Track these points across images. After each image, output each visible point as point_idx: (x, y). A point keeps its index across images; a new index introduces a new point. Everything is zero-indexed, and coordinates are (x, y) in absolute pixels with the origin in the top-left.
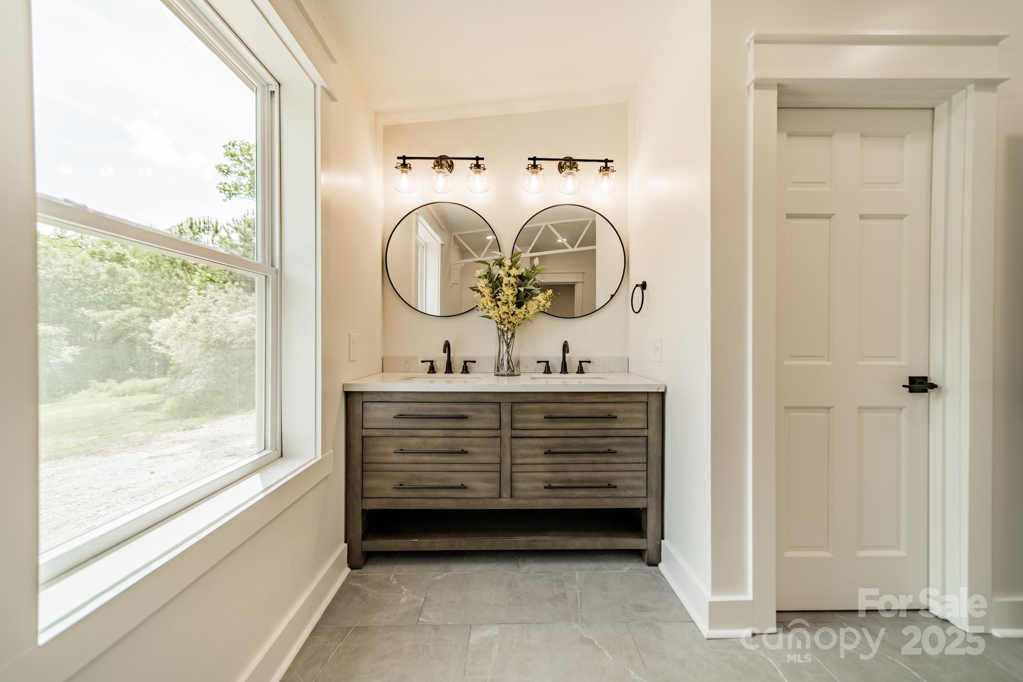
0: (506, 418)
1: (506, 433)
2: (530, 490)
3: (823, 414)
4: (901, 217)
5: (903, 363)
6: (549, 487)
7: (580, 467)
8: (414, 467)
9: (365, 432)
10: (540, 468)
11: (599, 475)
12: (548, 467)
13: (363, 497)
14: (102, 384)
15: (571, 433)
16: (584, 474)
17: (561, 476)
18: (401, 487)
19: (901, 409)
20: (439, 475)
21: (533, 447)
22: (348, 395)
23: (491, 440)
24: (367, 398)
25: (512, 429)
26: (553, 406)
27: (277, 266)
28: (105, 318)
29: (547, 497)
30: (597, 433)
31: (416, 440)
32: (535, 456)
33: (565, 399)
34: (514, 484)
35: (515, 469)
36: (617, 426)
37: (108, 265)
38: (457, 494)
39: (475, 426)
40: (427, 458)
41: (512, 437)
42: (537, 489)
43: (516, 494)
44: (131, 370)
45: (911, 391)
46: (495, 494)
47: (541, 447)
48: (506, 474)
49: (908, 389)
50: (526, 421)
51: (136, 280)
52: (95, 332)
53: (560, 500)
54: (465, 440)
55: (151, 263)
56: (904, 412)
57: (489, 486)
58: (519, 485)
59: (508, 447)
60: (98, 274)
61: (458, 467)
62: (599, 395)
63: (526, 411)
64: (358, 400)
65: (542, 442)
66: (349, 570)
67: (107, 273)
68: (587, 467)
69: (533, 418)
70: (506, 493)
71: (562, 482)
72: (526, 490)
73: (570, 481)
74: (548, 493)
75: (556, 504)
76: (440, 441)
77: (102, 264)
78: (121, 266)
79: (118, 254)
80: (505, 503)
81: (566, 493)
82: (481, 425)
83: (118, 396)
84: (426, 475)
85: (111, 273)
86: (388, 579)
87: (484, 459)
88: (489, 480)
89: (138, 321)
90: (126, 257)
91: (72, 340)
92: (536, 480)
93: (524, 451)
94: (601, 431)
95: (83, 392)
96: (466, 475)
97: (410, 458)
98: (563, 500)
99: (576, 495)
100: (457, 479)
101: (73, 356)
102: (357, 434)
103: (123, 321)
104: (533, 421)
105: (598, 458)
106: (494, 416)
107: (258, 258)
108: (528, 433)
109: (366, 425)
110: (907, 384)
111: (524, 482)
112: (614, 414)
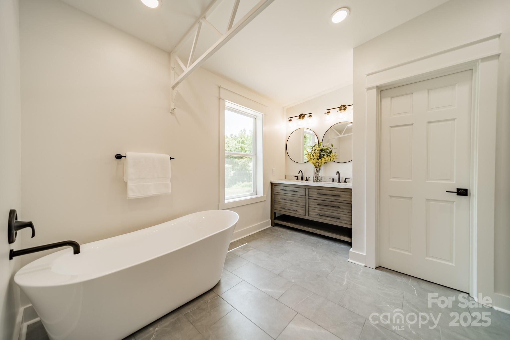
0: (307, 193)
1: (307, 197)
2: (313, 215)
3: (408, 200)
4: (454, 120)
5: (454, 182)
6: (319, 215)
7: (328, 211)
8: (285, 203)
9: (275, 193)
10: (316, 209)
11: (334, 214)
12: (319, 209)
13: (274, 209)
14: (239, 183)
15: (326, 200)
16: (330, 213)
17: (323, 212)
18: (282, 208)
19: (453, 202)
20: (291, 207)
21: (314, 202)
22: (272, 184)
23: (304, 199)
24: (275, 184)
25: (309, 196)
26: (321, 191)
27: (256, 154)
28: (240, 162)
29: (318, 218)
30: (334, 201)
31: (285, 196)
32: (315, 205)
33: (324, 189)
34: (309, 212)
35: (310, 208)
36: (341, 199)
37: (241, 145)
38: (294, 212)
39: (299, 194)
40: (288, 201)
41: (309, 199)
42: (315, 215)
43: (310, 215)
44: (245, 179)
45: (458, 195)
46: (304, 214)
47: (317, 202)
48: (307, 209)
49: (456, 193)
50: (313, 194)
51: (247, 149)
52: (238, 166)
53: (322, 220)
54: (297, 198)
55: (250, 143)
56: (455, 203)
57: (303, 212)
58: (311, 213)
59: (308, 201)
60: (238, 148)
61: (295, 205)
62: (335, 189)
63: (313, 191)
64: (273, 185)
65: (317, 201)
66: (271, 226)
67: (241, 147)
68: (331, 211)
69: (314, 194)
70: (307, 214)
71: (323, 214)
72: (312, 215)
73: (325, 214)
74: (318, 216)
75: (321, 221)
76: (291, 197)
77: (239, 144)
78: (243, 145)
79: (243, 141)
80: (307, 217)
81: (324, 218)
82: (301, 194)
83: (242, 187)
84: (287, 206)
85: (242, 147)
86: (278, 229)
87: (301, 204)
88: (302, 210)
89: (247, 162)
90: (245, 141)
91: (233, 169)
92: (315, 212)
93: (312, 203)
94: (336, 200)
95: (235, 185)
96: (297, 207)
97: (284, 201)
98: (323, 220)
99: (327, 219)
100: (295, 208)
101: (233, 174)
102: (273, 193)
103: (244, 163)
104: (315, 195)
105: (334, 209)
106: (304, 192)
107: (252, 153)
108: (313, 198)
109: (275, 191)
110: (456, 191)
111: (312, 212)
112: (339, 195)
